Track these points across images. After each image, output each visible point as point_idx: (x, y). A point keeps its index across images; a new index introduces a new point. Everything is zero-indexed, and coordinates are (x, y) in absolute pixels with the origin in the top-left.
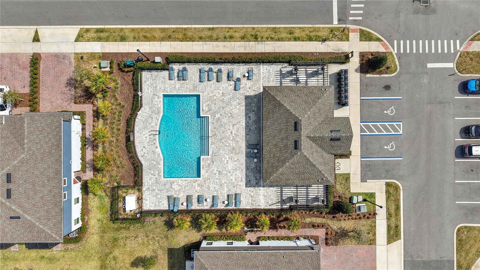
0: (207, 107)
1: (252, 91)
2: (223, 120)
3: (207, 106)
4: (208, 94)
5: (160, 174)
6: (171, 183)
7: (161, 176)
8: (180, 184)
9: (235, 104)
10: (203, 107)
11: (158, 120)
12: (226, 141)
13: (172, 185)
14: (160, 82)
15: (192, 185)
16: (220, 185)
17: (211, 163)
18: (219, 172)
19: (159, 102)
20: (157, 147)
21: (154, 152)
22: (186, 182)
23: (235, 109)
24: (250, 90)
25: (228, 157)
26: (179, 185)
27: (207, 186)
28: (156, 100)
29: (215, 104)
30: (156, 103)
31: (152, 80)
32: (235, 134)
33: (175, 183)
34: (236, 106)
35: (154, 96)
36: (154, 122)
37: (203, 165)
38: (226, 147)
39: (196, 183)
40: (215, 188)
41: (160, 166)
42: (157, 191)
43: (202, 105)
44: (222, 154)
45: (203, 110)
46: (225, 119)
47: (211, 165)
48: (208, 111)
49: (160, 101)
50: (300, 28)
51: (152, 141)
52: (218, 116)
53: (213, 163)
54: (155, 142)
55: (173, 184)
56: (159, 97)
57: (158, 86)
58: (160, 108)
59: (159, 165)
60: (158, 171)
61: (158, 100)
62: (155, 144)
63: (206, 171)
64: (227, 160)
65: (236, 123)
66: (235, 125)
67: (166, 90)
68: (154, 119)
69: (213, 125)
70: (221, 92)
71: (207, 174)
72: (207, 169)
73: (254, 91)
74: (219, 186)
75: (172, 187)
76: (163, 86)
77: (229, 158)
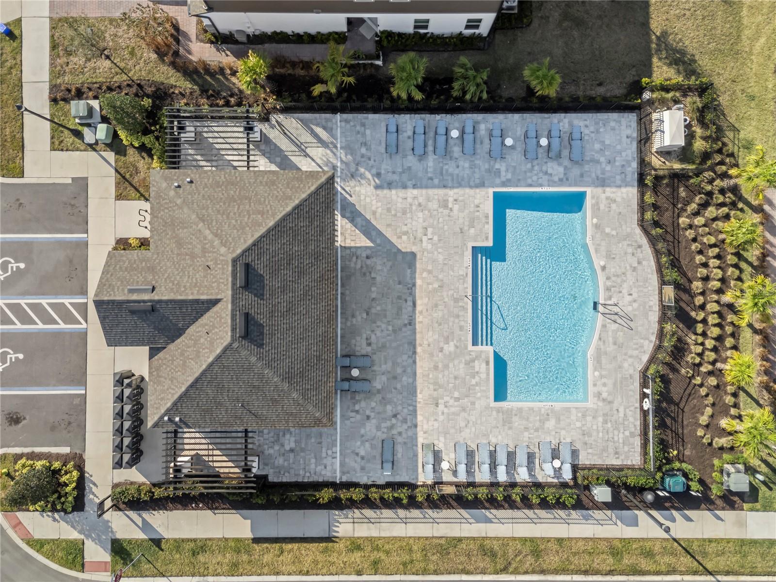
0: (477, 369)
1: (361, 411)
2: (436, 337)
3: (477, 372)
4: (473, 403)
5: (594, 201)
6: (567, 179)
7: (593, 197)
8: (546, 177)
9: (404, 378)
10: (488, 370)
11: (600, 339)
12: (428, 284)
13: (565, 174)
14: (595, 434)
15: (513, 173)
16: (444, 172)
17: (466, 228)
18: (446, 206)
19: (599, 383)
20: (604, 268)
21: (609, 256)
22: (529, 181)
23: (405, 363)
24: (368, 412)
25: (424, 244)
26: (546, 173)
27: (477, 170)
28: (605, 389)
29: (456, 378)
30: (604, 380)
31: (616, 438)
32: (406, 301)
33: (556, 179)
34: (404, 371)
35: (610, 398)
36: (610, 333)
37: (488, 223)
38: (430, 268)
39: (503, 179)
40: (458, 167)
41: (595, 221)
42: (602, 159)
43: (488, 374)
44: (440, 250)
45: (487, 363)
46: (430, 340)
47: (467, 223)
48: (473, 361)
51: (614, 284)
52: (450, 348)
53: (461, 229)
54: (609, 283)
55: (562, 176)
56: (599, 397)
57: (600, 424)
58: (595, 370)
59: (596, 224)
60: (599, 209)
61: (599, 388)
62: (608, 278)
63: (478, 209)
64: (426, 235)
65: (404, 329)
66: (405, 325)
67: (580, 415)
68: (611, 339)
69: (462, 323)
70: (441, 407)
71: (477, 202)
72: (478, 214)
73: (357, 412)
74: (447, 170)
75: (565, 170)
76: (589, 425)
77: (421, 241)
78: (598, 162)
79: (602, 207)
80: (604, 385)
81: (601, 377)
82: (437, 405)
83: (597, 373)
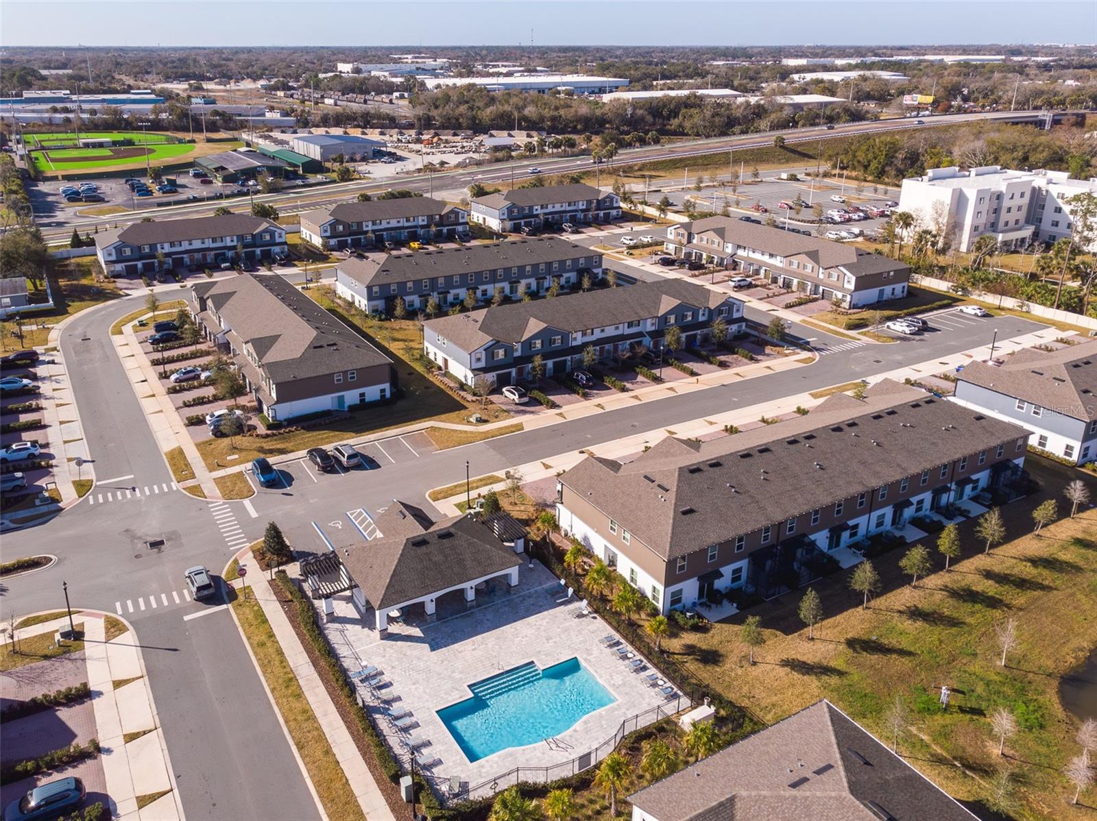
0: (453, 694)
2: (460, 667)
3: (451, 695)
4: (427, 701)
5: (615, 707)
6: (617, 688)
7: (617, 705)
8: (608, 677)
10: (456, 699)
11: (524, 750)
13: (619, 686)
15: (596, 661)
17: (541, 654)
18: (548, 639)
19: (490, 763)
20: (575, 731)
21: (587, 731)
22: (599, 670)
27: (583, 644)
28: (488, 769)
29: (439, 686)
30: (495, 766)
33: (612, 683)
34: (426, 661)
35: (483, 775)
36: (532, 754)
37: (555, 662)
38: (503, 647)
39: (588, 659)
40: (577, 636)
41: (604, 713)
42: (647, 700)
43: (453, 700)
44: (518, 648)
45: (461, 698)
46: (456, 665)
47: (546, 653)
48: (457, 689)
49: (487, 761)
50: (249, 638)
52: (457, 675)
53: (539, 652)
54: (567, 738)
55: (616, 685)
56: (480, 767)
58: (499, 757)
59: (602, 714)
60: (613, 711)
61: (487, 765)
62: (571, 736)
63: (559, 654)
64: (522, 638)
67: (458, 761)
68: (528, 756)
69: (479, 676)
70: (414, 687)
71: (563, 652)
72: (556, 655)
74: (570, 632)
76: (454, 770)
78: (644, 699)
79: (616, 713)
80: (491, 767)
81: (497, 763)
82: (414, 684)
83: (496, 759)
